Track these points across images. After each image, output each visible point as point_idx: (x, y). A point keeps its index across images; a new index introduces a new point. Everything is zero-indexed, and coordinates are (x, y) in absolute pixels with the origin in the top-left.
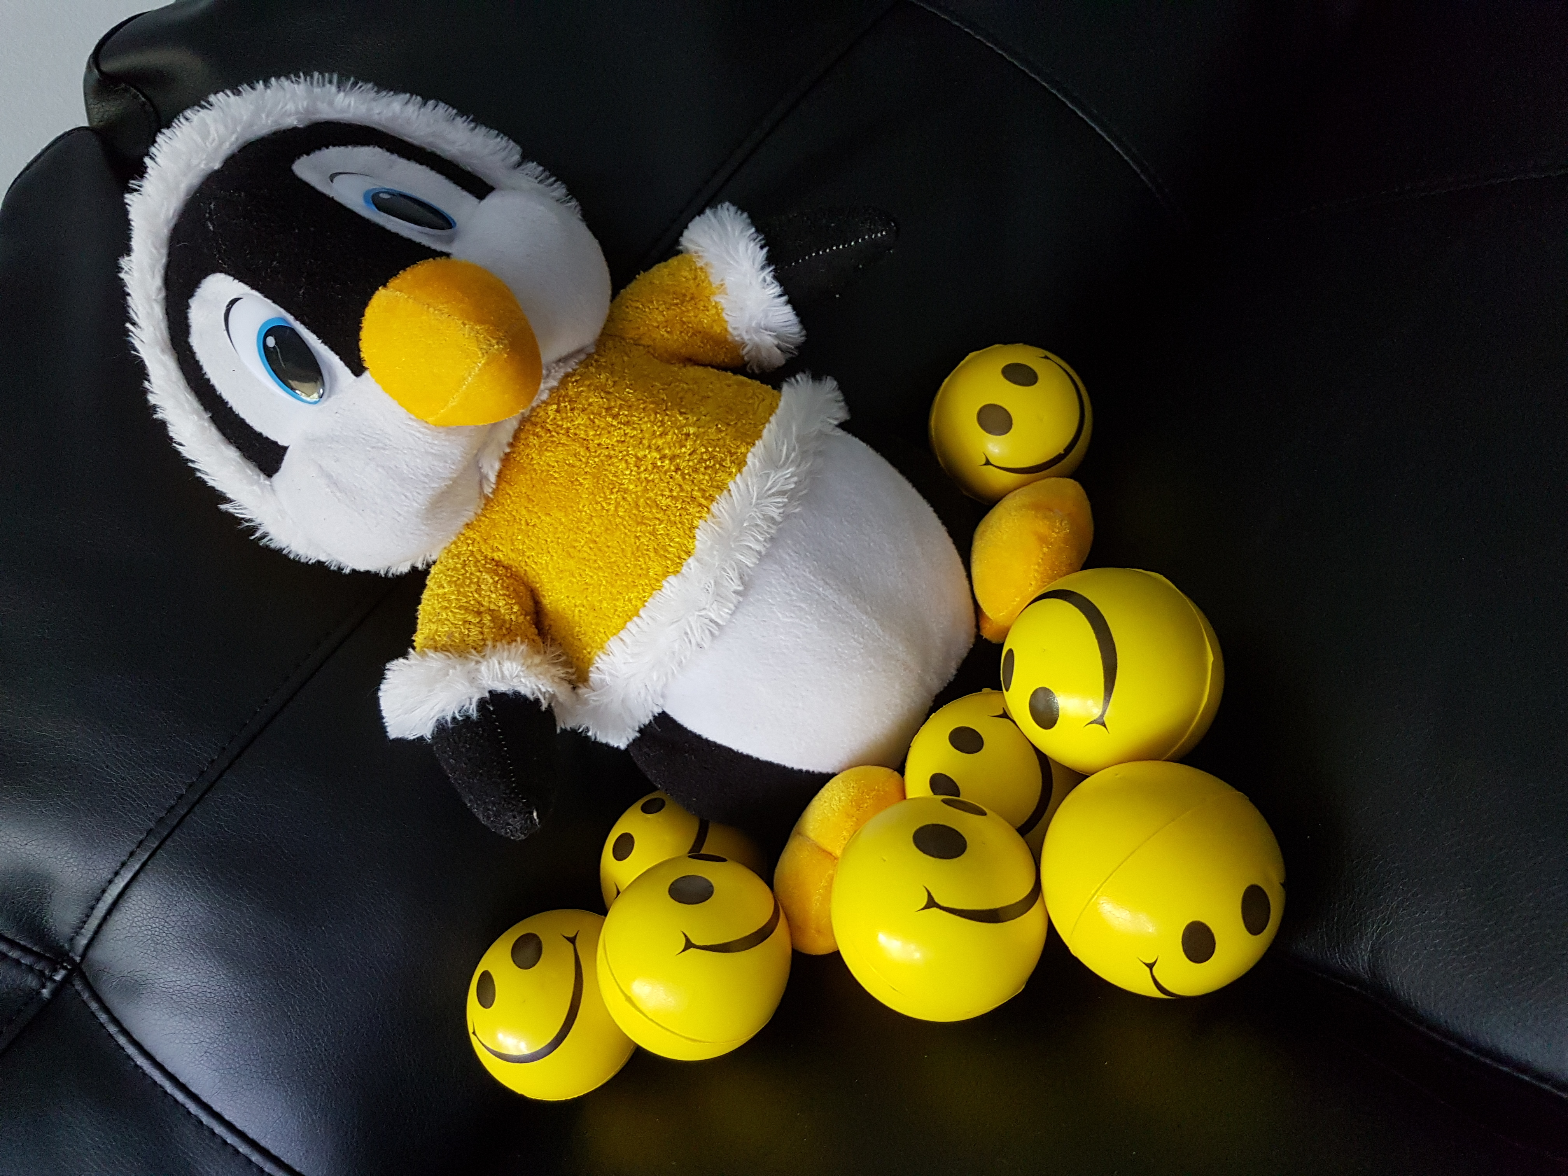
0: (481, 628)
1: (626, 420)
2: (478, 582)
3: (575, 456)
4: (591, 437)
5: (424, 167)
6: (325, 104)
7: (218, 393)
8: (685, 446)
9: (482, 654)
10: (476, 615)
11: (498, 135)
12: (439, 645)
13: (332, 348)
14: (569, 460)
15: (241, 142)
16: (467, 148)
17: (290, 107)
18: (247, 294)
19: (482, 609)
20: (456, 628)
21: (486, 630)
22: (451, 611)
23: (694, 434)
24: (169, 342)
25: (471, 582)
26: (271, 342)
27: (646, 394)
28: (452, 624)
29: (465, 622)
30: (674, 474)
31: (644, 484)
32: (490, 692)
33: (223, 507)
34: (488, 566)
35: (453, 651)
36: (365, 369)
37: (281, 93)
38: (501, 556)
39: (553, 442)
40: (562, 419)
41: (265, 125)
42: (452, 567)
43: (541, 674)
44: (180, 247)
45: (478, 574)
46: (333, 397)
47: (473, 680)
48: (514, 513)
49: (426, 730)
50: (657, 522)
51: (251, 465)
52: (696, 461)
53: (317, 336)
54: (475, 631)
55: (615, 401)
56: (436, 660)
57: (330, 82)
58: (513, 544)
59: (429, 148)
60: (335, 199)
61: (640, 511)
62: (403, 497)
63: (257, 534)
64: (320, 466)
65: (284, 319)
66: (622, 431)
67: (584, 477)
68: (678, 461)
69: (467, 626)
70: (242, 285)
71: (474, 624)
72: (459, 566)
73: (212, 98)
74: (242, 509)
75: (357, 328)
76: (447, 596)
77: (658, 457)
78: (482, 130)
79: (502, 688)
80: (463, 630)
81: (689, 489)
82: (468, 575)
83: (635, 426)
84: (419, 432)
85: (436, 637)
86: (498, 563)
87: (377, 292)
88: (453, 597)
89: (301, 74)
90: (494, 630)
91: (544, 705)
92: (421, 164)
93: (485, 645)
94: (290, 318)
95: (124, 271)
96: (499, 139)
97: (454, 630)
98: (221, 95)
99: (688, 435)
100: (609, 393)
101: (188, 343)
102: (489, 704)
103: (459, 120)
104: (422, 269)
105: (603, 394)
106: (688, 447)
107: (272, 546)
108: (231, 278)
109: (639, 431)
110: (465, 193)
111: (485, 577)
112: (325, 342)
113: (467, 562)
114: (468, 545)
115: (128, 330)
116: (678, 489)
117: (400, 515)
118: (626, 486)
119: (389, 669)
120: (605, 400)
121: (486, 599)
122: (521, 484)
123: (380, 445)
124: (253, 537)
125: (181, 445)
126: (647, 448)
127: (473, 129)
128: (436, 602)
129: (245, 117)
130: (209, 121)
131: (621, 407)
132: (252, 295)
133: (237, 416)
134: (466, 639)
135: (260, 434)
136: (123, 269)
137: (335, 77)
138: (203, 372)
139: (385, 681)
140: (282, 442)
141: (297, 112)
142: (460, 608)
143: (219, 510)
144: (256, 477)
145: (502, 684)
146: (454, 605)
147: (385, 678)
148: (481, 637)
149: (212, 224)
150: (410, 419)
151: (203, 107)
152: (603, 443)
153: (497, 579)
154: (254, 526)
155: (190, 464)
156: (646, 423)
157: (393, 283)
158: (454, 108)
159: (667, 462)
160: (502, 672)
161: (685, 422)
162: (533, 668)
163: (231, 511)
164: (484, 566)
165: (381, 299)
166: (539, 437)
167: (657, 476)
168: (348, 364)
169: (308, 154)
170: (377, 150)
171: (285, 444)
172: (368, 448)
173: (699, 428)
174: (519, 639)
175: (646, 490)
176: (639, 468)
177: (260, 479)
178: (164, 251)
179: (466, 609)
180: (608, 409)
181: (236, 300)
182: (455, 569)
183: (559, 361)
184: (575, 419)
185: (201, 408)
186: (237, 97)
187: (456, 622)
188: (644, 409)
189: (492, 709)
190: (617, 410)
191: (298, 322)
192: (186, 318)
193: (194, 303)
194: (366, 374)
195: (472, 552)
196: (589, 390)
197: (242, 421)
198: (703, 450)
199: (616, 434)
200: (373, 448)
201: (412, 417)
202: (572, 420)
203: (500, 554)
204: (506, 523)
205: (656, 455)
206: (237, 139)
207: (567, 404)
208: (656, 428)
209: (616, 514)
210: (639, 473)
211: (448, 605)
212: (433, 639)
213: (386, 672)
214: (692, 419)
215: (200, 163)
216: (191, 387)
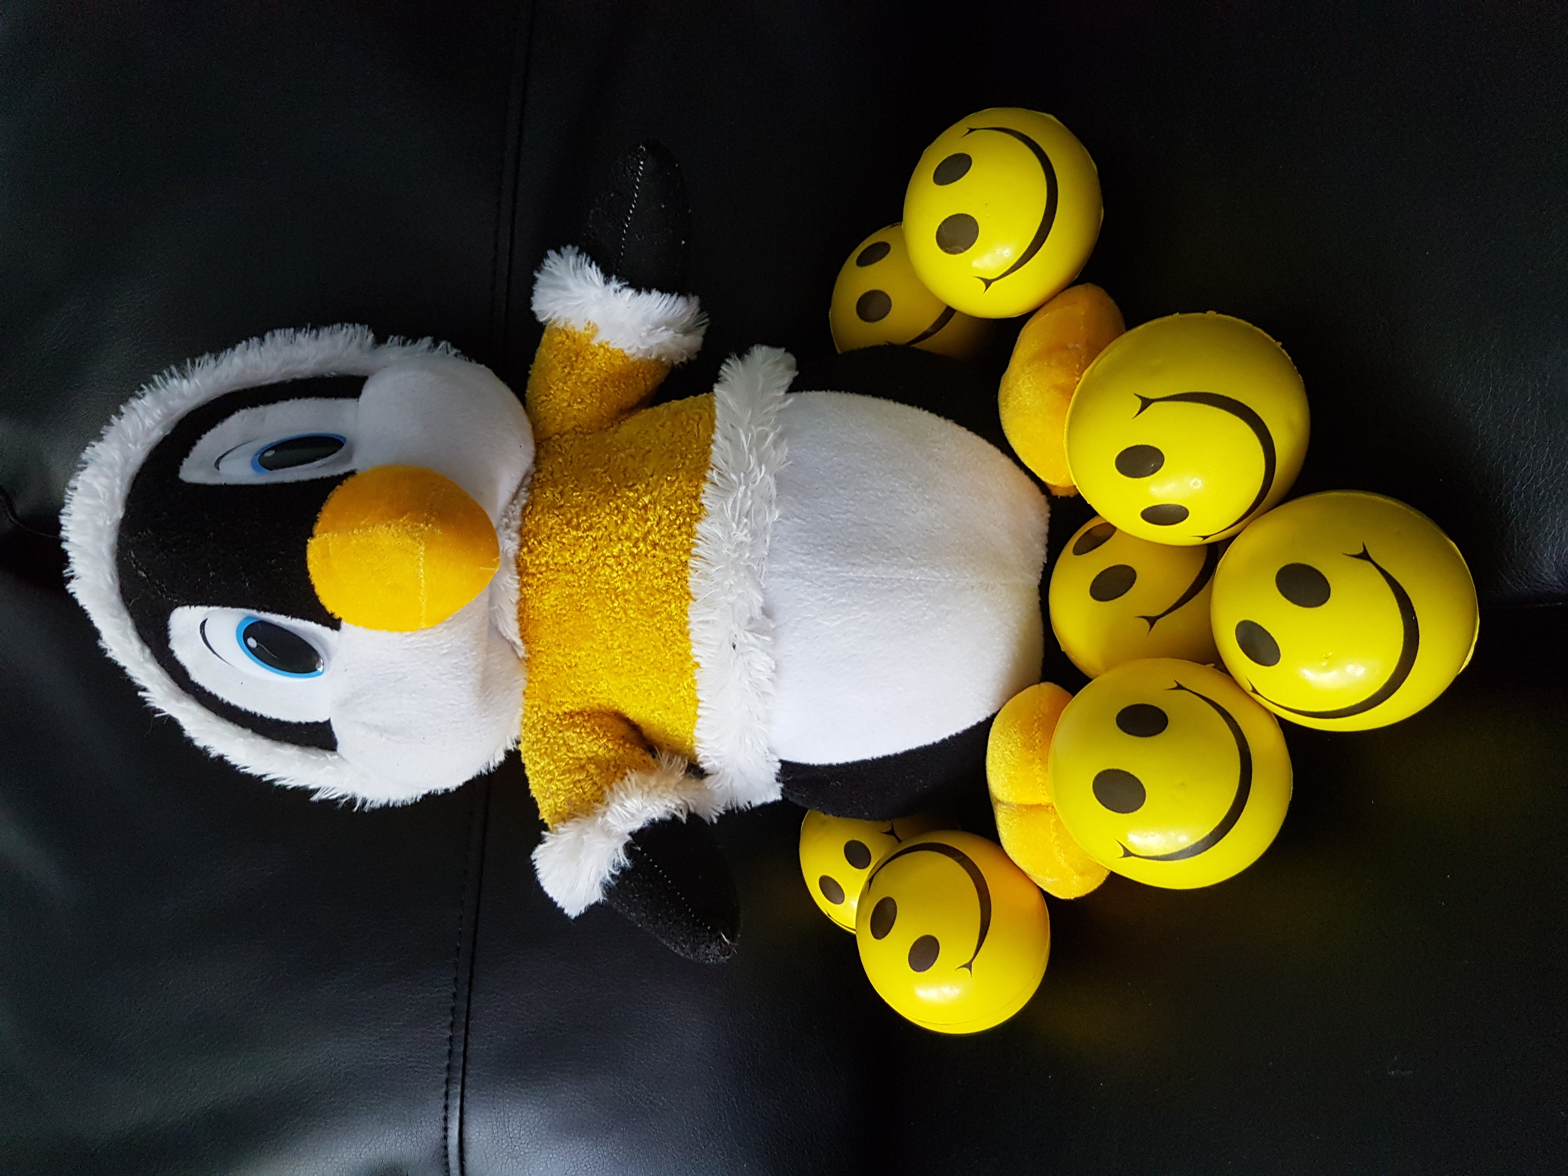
0: (591, 779)
1: (588, 524)
2: (565, 742)
3: (567, 585)
4: (570, 559)
5: (291, 401)
6: (177, 400)
7: (243, 710)
8: (648, 520)
9: (605, 803)
10: (580, 771)
11: (342, 326)
12: (565, 815)
13: (304, 618)
14: (565, 592)
15: (128, 480)
16: (320, 357)
17: (148, 422)
18: (208, 613)
19: (583, 762)
20: (570, 793)
21: (596, 779)
22: (558, 780)
23: (650, 502)
24: (179, 690)
25: (559, 746)
26: (252, 642)
27: (592, 488)
28: (565, 791)
29: (574, 783)
30: (654, 552)
31: (635, 578)
32: (630, 834)
33: (315, 798)
34: (564, 723)
35: (579, 814)
36: (340, 620)
37: (134, 417)
38: (570, 707)
39: (542, 584)
40: (537, 557)
41: (138, 453)
42: (535, 740)
43: (663, 792)
44: (133, 604)
45: (560, 735)
46: (334, 660)
47: (608, 833)
48: (555, 664)
49: (596, 895)
50: (666, 606)
51: (313, 750)
52: (666, 528)
53: (285, 615)
54: (587, 786)
55: (570, 512)
56: (569, 831)
57: (172, 375)
58: (572, 691)
59: (288, 378)
60: (228, 483)
61: (647, 604)
62: (449, 707)
63: (358, 804)
64: (364, 723)
65: (249, 617)
66: (590, 538)
67: (585, 599)
68: (650, 538)
69: (579, 785)
70: (199, 608)
71: (584, 780)
72: (540, 736)
73: (84, 457)
74: (331, 791)
75: (310, 588)
76: (546, 769)
77: (631, 545)
78: (325, 332)
79: (637, 826)
80: (577, 792)
81: (676, 558)
82: (552, 740)
83: (599, 525)
84: (423, 642)
85: (558, 810)
86: (571, 715)
87: (308, 546)
88: (552, 768)
89: (143, 386)
90: (603, 775)
91: (684, 818)
92: (288, 400)
93: (603, 792)
94: (254, 613)
95: (108, 650)
96: (345, 330)
97: (570, 795)
98: (88, 450)
99: (645, 507)
100: (562, 506)
101: (192, 683)
102: (635, 846)
103: (299, 336)
104: (336, 499)
105: (557, 512)
106: (652, 519)
107: (377, 805)
108: (187, 607)
109: (604, 529)
110: (340, 402)
111: (568, 734)
112: (294, 616)
113: (545, 729)
114: (536, 712)
115: (144, 698)
116: (666, 564)
117: (457, 722)
118: (621, 589)
119: (535, 860)
120: (561, 517)
121: (580, 752)
122: (546, 636)
123: (400, 676)
124: (356, 809)
125: (245, 768)
126: (618, 542)
127: (317, 335)
128: (539, 779)
129: (117, 458)
130: (89, 480)
131: (578, 516)
132: (212, 611)
133: (270, 720)
134: (584, 797)
135: (300, 723)
136: (107, 649)
137: (173, 369)
138: (220, 699)
139: (538, 871)
140: (321, 719)
141: (159, 423)
142: (563, 773)
143: (314, 802)
144: (323, 759)
145: (634, 823)
146: (557, 774)
147: (536, 870)
148: (595, 788)
149: (143, 570)
150: (407, 636)
151: (82, 469)
152: (581, 559)
153: (578, 730)
154: (351, 799)
155: (264, 779)
156: (604, 518)
157: (318, 528)
158: (289, 327)
159: (641, 545)
160: (628, 812)
161: (636, 495)
162: (654, 792)
163: (324, 797)
164: (561, 725)
165: (314, 549)
166: (530, 585)
167: (640, 564)
168: (325, 624)
169: (187, 456)
170: (243, 412)
171: (326, 719)
172: (392, 685)
173: (651, 493)
174: (628, 771)
175: (639, 582)
176: (621, 564)
177: (327, 758)
178: (126, 615)
179: (569, 771)
180: (568, 524)
181: (204, 622)
182: (538, 741)
183: (514, 499)
184: (546, 550)
185: (240, 728)
186: (101, 444)
187: (567, 788)
188: (598, 505)
189: (639, 849)
190: (575, 520)
191: (262, 613)
192: (177, 662)
193: (174, 645)
194: (344, 624)
195: (543, 717)
196: (544, 515)
197: (278, 721)
198: (667, 512)
199: (587, 544)
200: (396, 682)
201: (408, 633)
202: (546, 553)
203: (566, 705)
204: (555, 676)
205: (627, 544)
206: (122, 480)
207: (532, 540)
208: (615, 518)
209: (630, 620)
210: (625, 570)
211: (551, 777)
212: (557, 813)
213: (534, 863)
214: (641, 487)
215: (105, 522)
216: (221, 716)
